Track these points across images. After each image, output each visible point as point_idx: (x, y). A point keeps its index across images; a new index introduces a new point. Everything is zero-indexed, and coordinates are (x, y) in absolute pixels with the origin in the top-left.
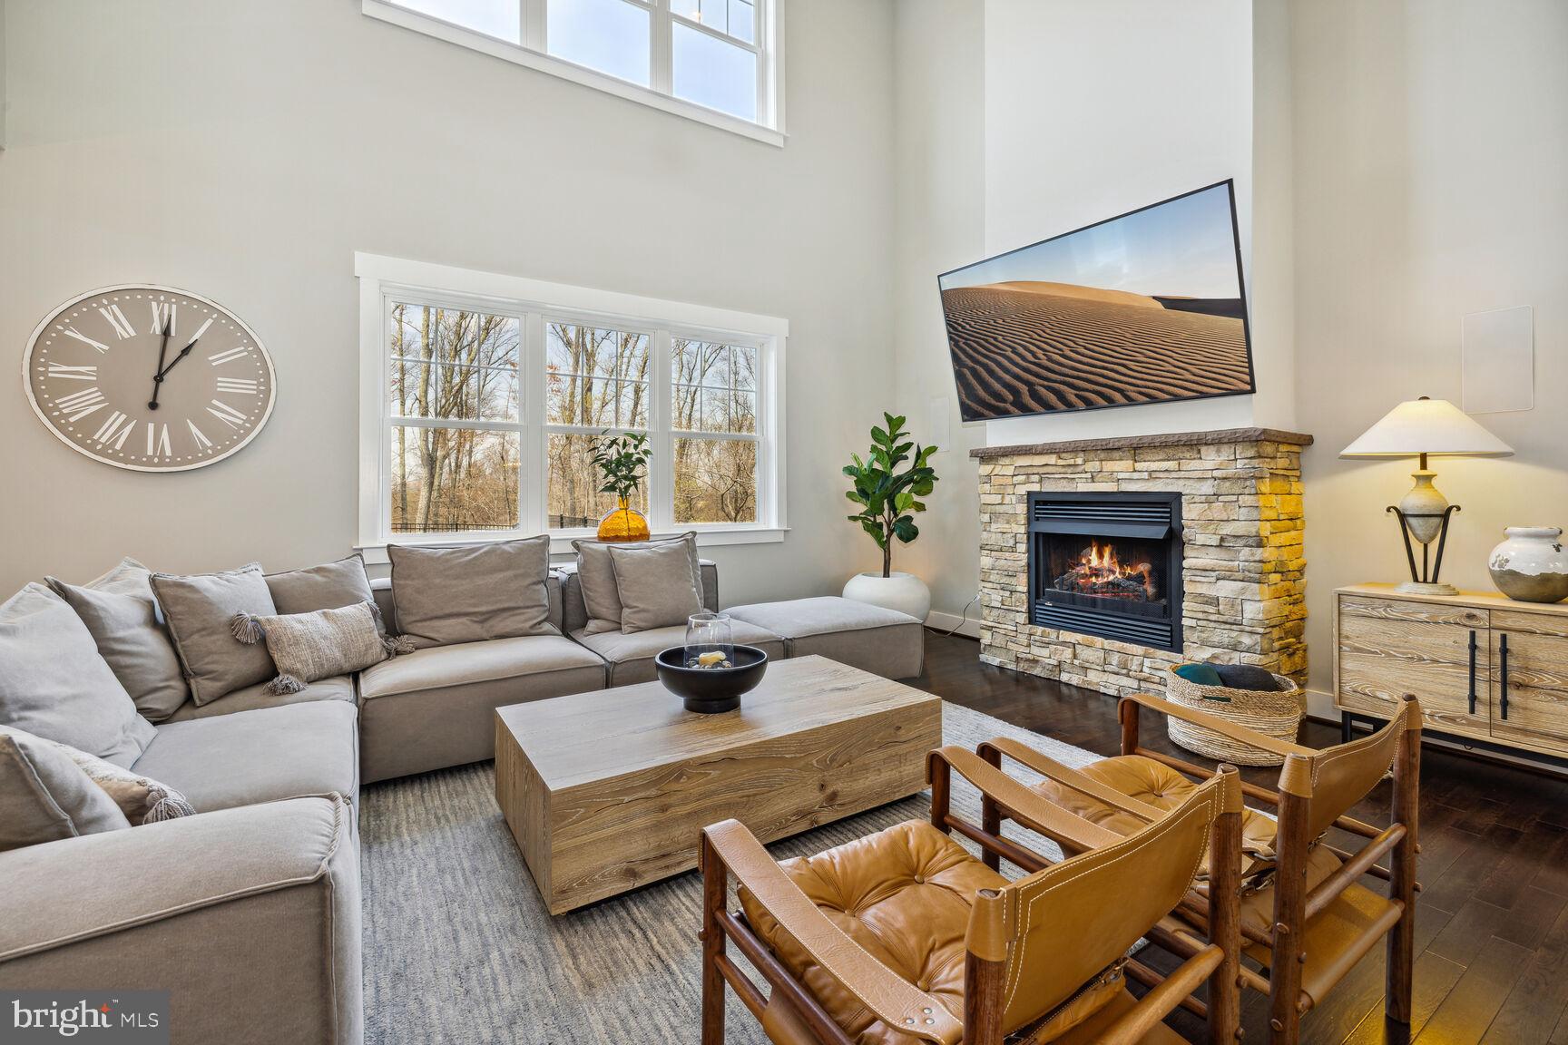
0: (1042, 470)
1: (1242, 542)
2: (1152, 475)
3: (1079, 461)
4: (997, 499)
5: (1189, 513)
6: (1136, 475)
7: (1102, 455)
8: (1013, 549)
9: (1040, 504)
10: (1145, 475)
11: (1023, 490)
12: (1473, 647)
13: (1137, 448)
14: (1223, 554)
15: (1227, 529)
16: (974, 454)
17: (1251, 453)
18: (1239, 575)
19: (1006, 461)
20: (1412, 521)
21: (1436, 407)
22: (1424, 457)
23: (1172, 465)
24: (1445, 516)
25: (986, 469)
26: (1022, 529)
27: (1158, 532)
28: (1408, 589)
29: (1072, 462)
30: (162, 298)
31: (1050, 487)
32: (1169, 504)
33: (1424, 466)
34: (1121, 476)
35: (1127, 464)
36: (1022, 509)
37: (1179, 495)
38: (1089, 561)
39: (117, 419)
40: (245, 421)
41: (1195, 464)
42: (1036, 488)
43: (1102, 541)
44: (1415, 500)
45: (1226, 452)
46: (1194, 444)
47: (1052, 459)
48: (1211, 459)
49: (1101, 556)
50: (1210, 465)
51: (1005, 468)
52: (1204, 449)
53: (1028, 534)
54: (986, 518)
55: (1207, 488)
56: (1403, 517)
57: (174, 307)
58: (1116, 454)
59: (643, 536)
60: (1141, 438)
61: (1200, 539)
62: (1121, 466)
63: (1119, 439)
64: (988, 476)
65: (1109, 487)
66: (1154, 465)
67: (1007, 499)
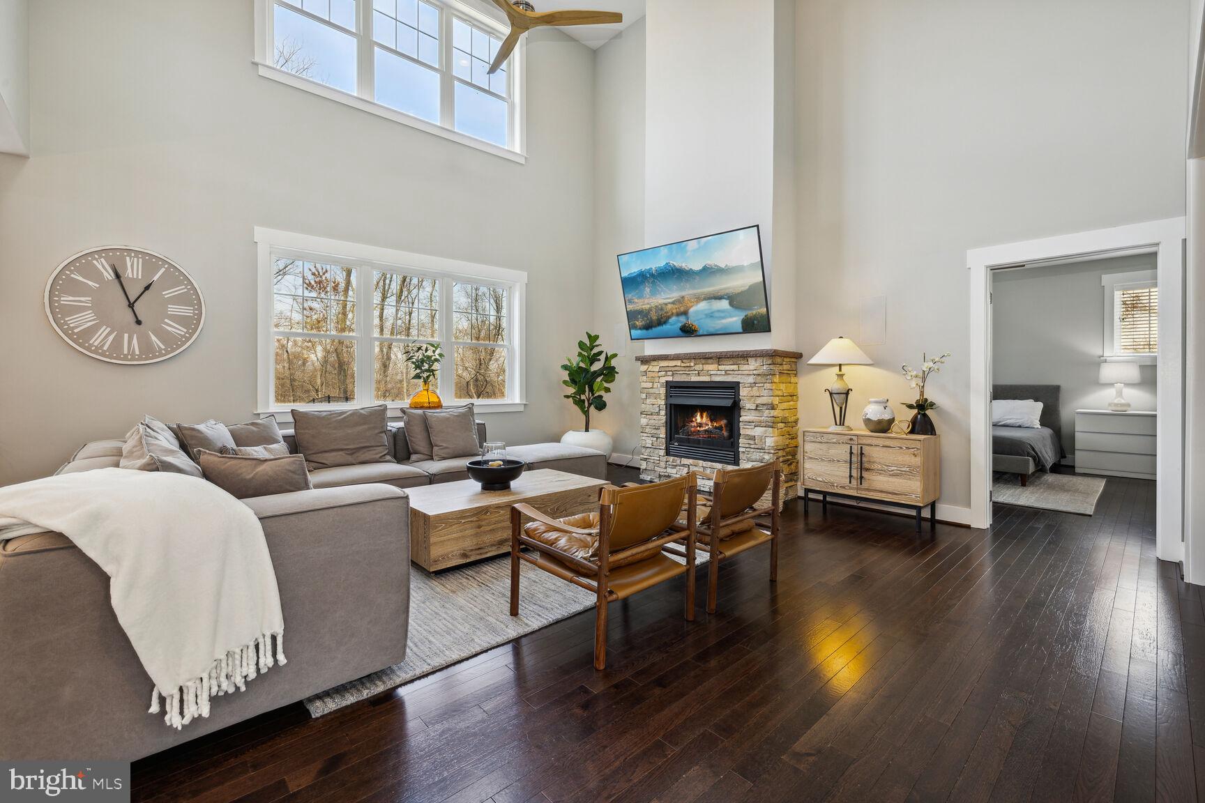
0: (673, 369)
1: (765, 407)
2: (727, 373)
3: (692, 364)
4: (650, 385)
5: (743, 392)
6: (719, 373)
7: (703, 361)
8: (658, 414)
9: (672, 387)
10: (723, 373)
11: (663, 380)
12: (851, 453)
13: (719, 358)
14: (757, 413)
15: (759, 401)
16: (637, 359)
17: (770, 362)
18: (763, 424)
19: (655, 363)
20: (834, 395)
21: (846, 342)
22: (840, 366)
23: (735, 367)
24: (847, 394)
25: (644, 368)
26: (663, 402)
27: (728, 403)
28: (833, 428)
29: (688, 365)
30: (133, 255)
31: (677, 379)
32: (735, 387)
33: (840, 370)
34: (712, 373)
35: (715, 366)
36: (663, 391)
37: (739, 383)
38: (696, 420)
39: (104, 331)
40: (186, 333)
41: (746, 367)
42: (670, 379)
43: (703, 409)
44: (836, 386)
45: (760, 360)
46: (744, 356)
47: (678, 363)
48: (753, 364)
49: (702, 417)
50: (752, 367)
51: (655, 367)
52: (749, 359)
53: (666, 404)
54: (644, 395)
55: (751, 379)
56: (831, 394)
57: (140, 260)
58: (710, 361)
59: (439, 406)
60: (721, 352)
61: (748, 406)
62: (712, 367)
63: (711, 353)
64: (645, 372)
65: (706, 379)
66: (728, 368)
67: (655, 385)
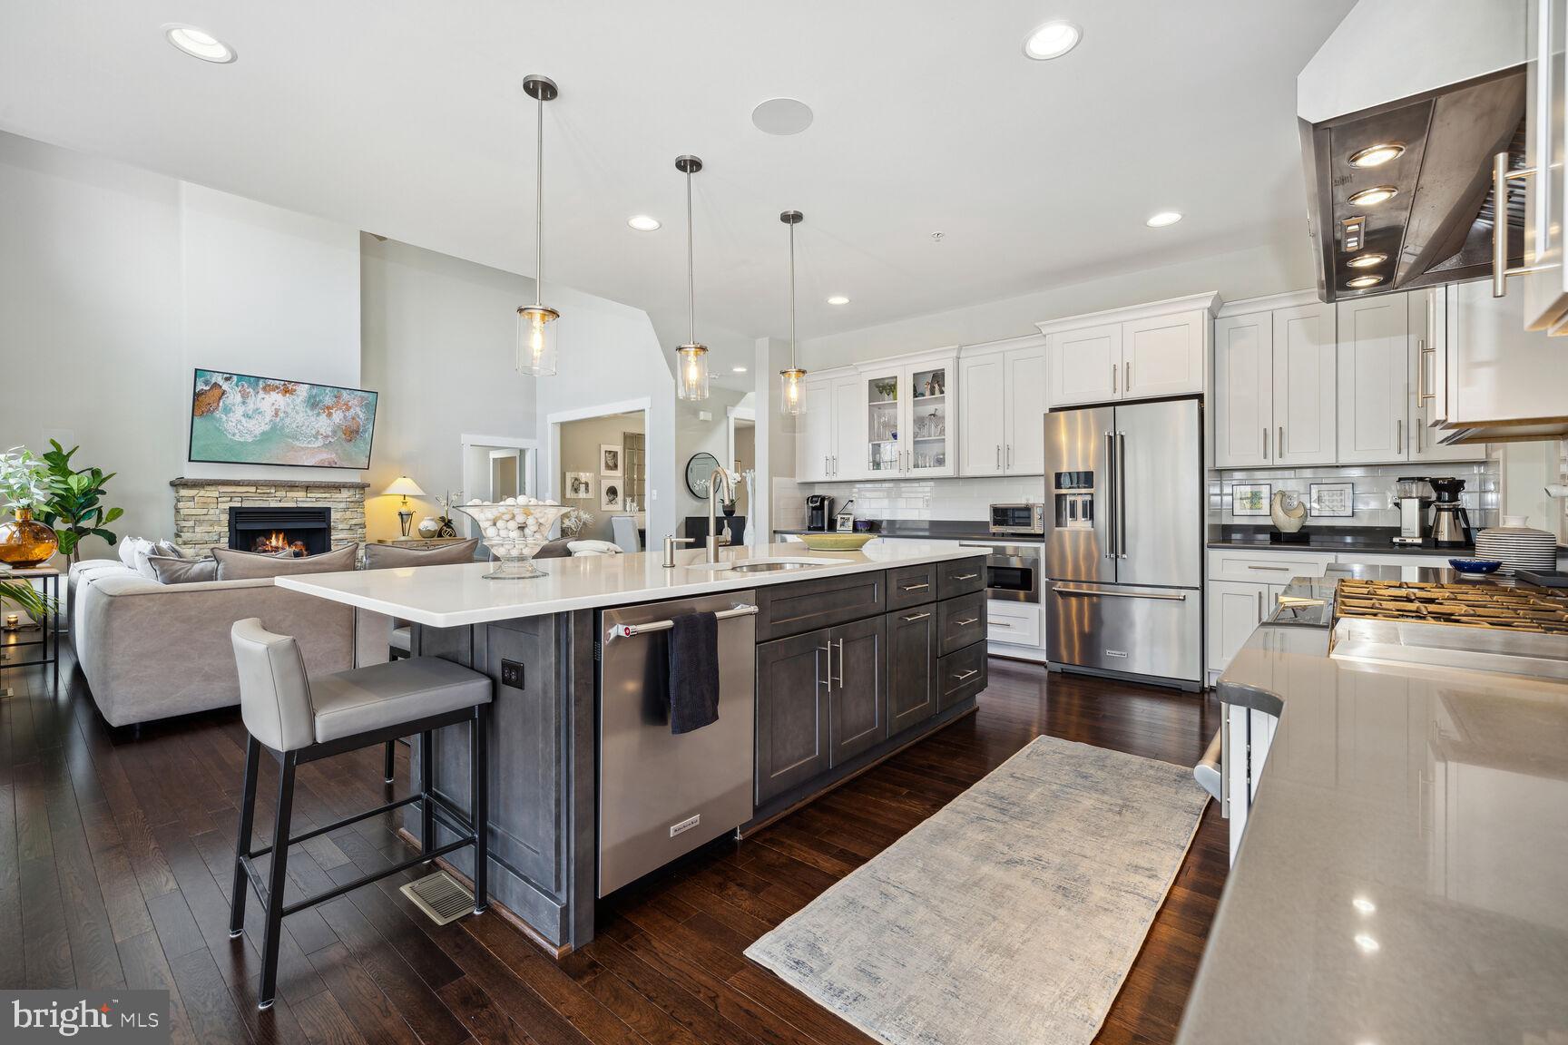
0: (244, 495)
1: (357, 527)
2: (317, 500)
3: (273, 491)
4: (205, 511)
5: (334, 516)
6: (307, 500)
7: (288, 489)
8: (218, 541)
9: (238, 514)
10: (313, 500)
11: (227, 506)
13: (308, 487)
14: (350, 532)
15: (353, 522)
16: (173, 484)
17: (363, 492)
19: (213, 488)
21: (407, 480)
22: (404, 496)
23: (327, 496)
24: (410, 515)
25: (188, 493)
26: (225, 529)
27: (315, 525)
28: (403, 538)
29: (268, 491)
31: (246, 504)
32: (323, 514)
33: (404, 499)
34: (298, 500)
35: (303, 494)
36: (225, 518)
37: (330, 508)
38: (270, 543)
41: (338, 495)
42: (239, 505)
43: (278, 532)
44: (404, 510)
45: (352, 492)
46: (338, 487)
47: (253, 489)
48: (345, 494)
49: (278, 540)
50: (344, 496)
51: (212, 493)
52: (342, 490)
53: (230, 531)
55: (343, 505)
56: (401, 515)
58: (296, 489)
60: (310, 482)
61: (340, 527)
62: (300, 495)
64: (193, 497)
65: (293, 505)
66: (319, 495)
67: (212, 512)
